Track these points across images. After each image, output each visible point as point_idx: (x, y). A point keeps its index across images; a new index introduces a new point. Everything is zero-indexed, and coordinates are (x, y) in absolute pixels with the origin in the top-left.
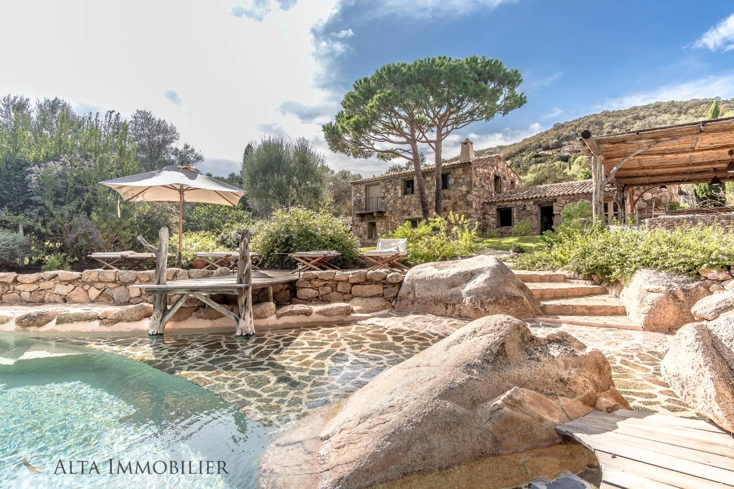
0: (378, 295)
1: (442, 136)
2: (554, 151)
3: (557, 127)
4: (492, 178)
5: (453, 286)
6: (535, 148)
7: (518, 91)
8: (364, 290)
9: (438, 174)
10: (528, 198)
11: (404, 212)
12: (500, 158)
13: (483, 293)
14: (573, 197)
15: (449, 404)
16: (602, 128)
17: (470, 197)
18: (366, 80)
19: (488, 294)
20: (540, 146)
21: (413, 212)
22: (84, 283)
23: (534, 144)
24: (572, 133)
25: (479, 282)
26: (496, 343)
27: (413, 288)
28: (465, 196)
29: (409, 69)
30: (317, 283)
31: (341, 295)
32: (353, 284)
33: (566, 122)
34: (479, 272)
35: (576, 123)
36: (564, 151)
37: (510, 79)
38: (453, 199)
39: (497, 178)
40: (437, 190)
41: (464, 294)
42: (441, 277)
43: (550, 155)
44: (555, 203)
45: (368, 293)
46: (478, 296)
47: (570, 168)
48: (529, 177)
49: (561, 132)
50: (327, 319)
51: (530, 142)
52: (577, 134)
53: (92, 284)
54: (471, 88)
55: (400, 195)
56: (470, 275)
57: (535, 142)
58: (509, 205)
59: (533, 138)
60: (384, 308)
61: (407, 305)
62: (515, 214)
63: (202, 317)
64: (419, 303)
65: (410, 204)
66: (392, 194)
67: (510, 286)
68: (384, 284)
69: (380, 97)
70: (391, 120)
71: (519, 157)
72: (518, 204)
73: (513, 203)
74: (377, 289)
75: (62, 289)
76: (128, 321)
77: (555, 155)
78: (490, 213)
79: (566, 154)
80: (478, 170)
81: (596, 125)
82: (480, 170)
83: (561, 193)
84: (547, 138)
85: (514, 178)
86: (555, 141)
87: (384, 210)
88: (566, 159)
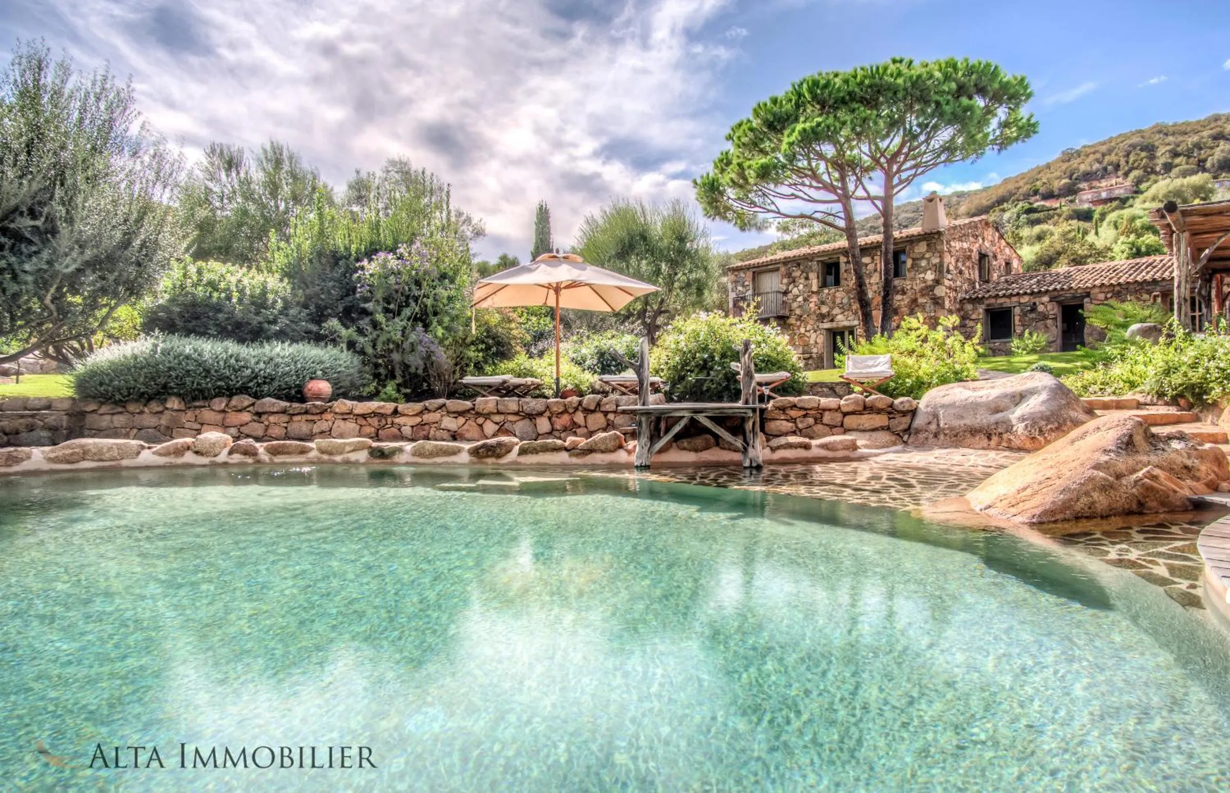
0: (882, 428)
1: (893, 187)
2: (1063, 201)
3: (1068, 156)
4: (975, 256)
5: (997, 410)
6: (1027, 196)
7: (1023, 112)
8: (862, 422)
9: (886, 253)
10: (1040, 292)
11: (822, 317)
12: (987, 224)
13: (1042, 418)
14: (1117, 288)
15: (1101, 474)
16: (1152, 157)
17: (940, 291)
18: (775, 101)
19: (1048, 419)
20: (1036, 192)
21: (840, 317)
22: (479, 414)
23: (1025, 189)
24: (1096, 166)
25: (1033, 405)
26: (1124, 435)
27: (936, 416)
28: (932, 288)
29: (846, 81)
30: (793, 413)
31: (827, 428)
32: (845, 414)
33: (1084, 147)
34: (1032, 392)
35: (1104, 149)
36: (1081, 201)
37: (1012, 91)
38: (909, 293)
39: (983, 256)
40: (886, 279)
41: (1014, 422)
42: (979, 400)
43: (1055, 209)
44: (1086, 300)
45: (867, 426)
46: (1034, 423)
47: (1097, 233)
48: (1028, 252)
49: (1075, 165)
50: (830, 454)
51: (1017, 185)
52: (1105, 169)
53: (487, 416)
54: (947, 109)
55: (815, 288)
56: (1019, 398)
57: (1026, 183)
58: (1007, 302)
59: (1022, 176)
60: (895, 444)
61: (927, 439)
62: (1017, 318)
63: (685, 449)
64: (946, 435)
65: (834, 302)
66: (801, 287)
67: (1074, 409)
68: (890, 413)
69: (804, 130)
70: (809, 164)
71: (997, 213)
72: (1022, 301)
73: (1015, 299)
74: (880, 420)
75: (450, 423)
76: (603, 452)
77: (1064, 209)
78: (974, 317)
79: (1086, 206)
80: (953, 244)
81: (1142, 150)
82: (956, 245)
83: (1097, 283)
84: (1049, 176)
85: (1010, 257)
86: (1064, 181)
87: (787, 313)
88: (1086, 216)
